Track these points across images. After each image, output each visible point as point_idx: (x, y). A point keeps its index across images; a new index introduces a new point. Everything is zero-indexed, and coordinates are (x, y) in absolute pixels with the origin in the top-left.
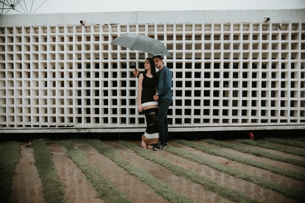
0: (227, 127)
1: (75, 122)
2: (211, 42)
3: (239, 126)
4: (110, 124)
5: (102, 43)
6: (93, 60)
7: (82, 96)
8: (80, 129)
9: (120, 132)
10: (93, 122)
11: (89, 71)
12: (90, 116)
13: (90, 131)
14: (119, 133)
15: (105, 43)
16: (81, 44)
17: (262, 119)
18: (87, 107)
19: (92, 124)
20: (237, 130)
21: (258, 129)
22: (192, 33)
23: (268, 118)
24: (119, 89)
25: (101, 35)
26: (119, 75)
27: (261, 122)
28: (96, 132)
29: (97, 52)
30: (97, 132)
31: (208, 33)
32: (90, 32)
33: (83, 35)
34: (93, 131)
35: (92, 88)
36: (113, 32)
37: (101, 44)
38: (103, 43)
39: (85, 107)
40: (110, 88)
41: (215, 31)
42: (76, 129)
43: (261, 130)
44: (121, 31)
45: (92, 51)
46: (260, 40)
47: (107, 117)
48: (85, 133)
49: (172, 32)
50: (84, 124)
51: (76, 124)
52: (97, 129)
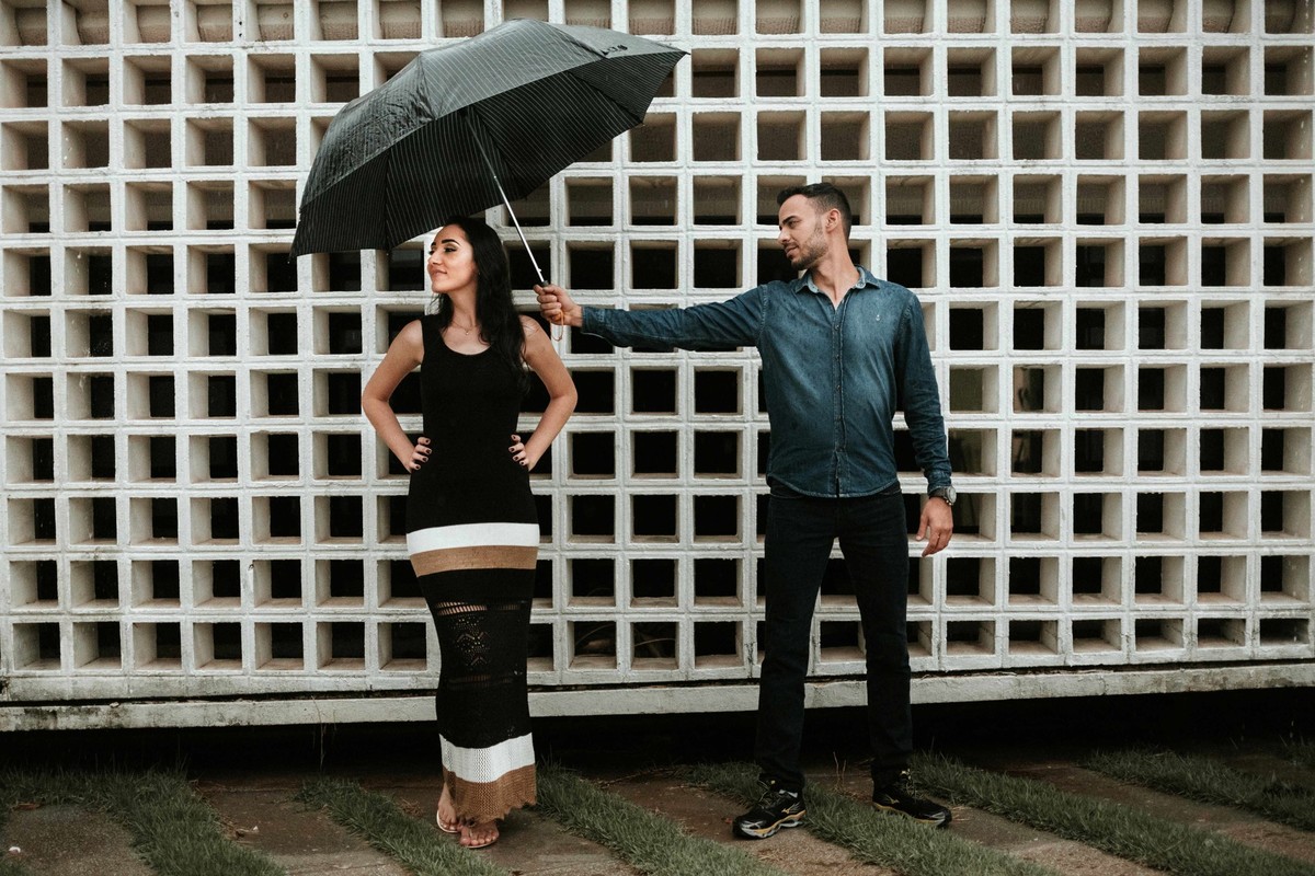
0: (1042, 676)
1: (11, 658)
2: (927, 108)
3: (1116, 668)
4: (251, 670)
5: (188, 120)
6: (131, 233)
7: (56, 484)
8: (51, 708)
9: (324, 720)
10: (139, 657)
11: (105, 306)
12: (114, 619)
13: (116, 721)
14: (318, 726)
15: (209, 114)
16: (46, 123)
17: (1270, 615)
18: (91, 557)
19: (132, 672)
20: (1104, 696)
21: (1246, 686)
22: (799, 45)
23: (1307, 609)
24: (315, 433)
25: (183, 61)
26: (308, 332)
27: (1258, 636)
28: (161, 725)
29: (156, 175)
30: (166, 725)
31: (911, 44)
32: (107, 41)
33: (60, 64)
34: (140, 716)
35: (128, 423)
36: (263, 38)
37: (184, 124)
38: (194, 114)
39: (77, 557)
40: (249, 423)
41: (956, 35)
42: (20, 710)
43: (1261, 689)
44: (317, 32)
45: (121, 171)
46: (1251, 97)
47: (232, 619)
48: (88, 730)
49: (669, 37)
50: (73, 673)
51: (22, 672)
52: (167, 704)
